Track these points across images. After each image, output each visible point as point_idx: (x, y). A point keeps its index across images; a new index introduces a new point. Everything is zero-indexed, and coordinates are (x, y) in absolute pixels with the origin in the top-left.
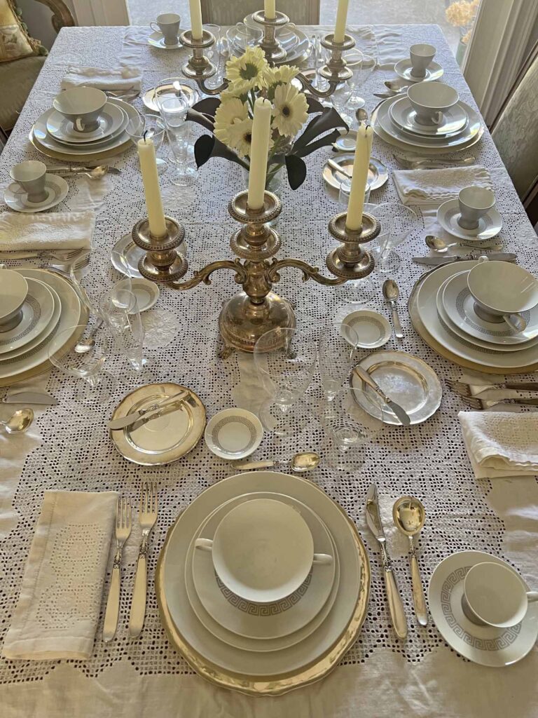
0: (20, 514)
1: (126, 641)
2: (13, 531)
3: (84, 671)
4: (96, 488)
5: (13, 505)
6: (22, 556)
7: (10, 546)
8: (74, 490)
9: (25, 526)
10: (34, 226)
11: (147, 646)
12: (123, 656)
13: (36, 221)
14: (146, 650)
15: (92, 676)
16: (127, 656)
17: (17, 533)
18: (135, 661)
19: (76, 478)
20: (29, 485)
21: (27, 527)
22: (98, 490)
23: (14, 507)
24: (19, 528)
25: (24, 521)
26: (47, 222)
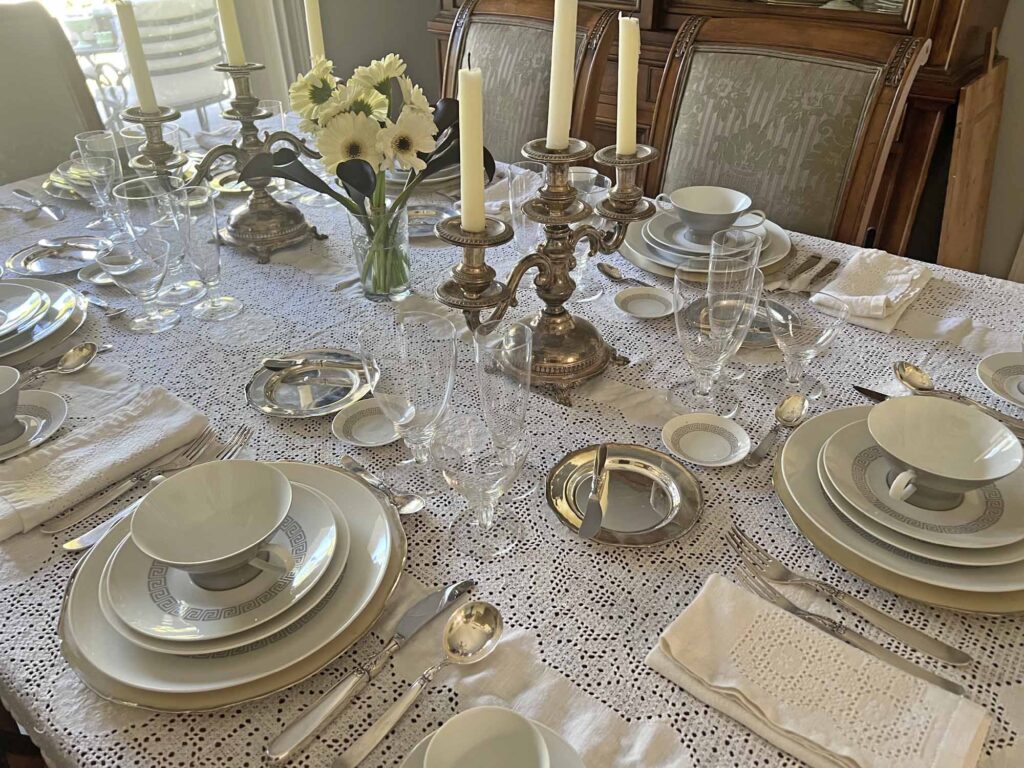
0: (655, 718)
1: (969, 677)
2: (683, 741)
3: (1000, 746)
4: (678, 605)
5: (629, 720)
6: (744, 747)
7: (711, 756)
8: (661, 630)
9: (684, 720)
10: (63, 460)
11: (985, 657)
12: (992, 690)
13: (57, 454)
14: (992, 661)
15: (1012, 739)
16: (994, 685)
17: (690, 736)
18: (1006, 678)
19: (639, 620)
20: (604, 683)
21: (687, 717)
22: (682, 604)
23: (634, 720)
24: (683, 730)
25: (674, 717)
26: (82, 444)
